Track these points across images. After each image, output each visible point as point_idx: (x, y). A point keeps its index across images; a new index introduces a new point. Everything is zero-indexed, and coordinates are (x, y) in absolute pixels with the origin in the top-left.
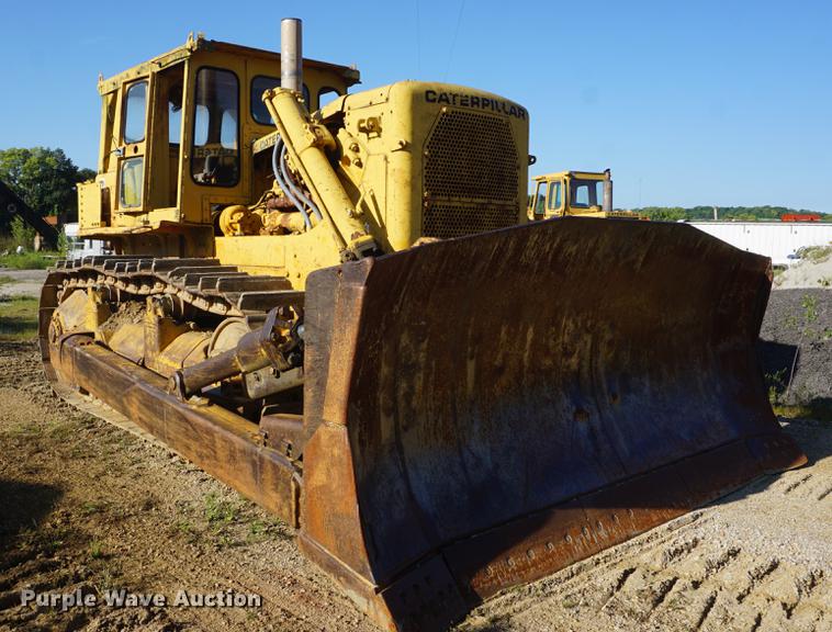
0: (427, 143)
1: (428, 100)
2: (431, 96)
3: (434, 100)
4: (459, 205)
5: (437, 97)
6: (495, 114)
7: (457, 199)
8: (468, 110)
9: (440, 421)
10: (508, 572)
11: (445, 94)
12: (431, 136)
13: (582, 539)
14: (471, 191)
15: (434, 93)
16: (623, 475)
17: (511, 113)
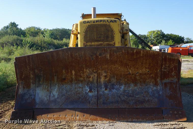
0: (84, 32)
1: (84, 23)
2: (85, 22)
3: (86, 23)
4: (94, 44)
5: (86, 22)
6: (105, 23)
7: (94, 43)
8: (96, 23)
9: (47, 87)
10: (46, 117)
11: (89, 21)
12: (85, 30)
13: (70, 117)
14: (97, 41)
15: (86, 21)
16: (96, 107)
17: (111, 22)
